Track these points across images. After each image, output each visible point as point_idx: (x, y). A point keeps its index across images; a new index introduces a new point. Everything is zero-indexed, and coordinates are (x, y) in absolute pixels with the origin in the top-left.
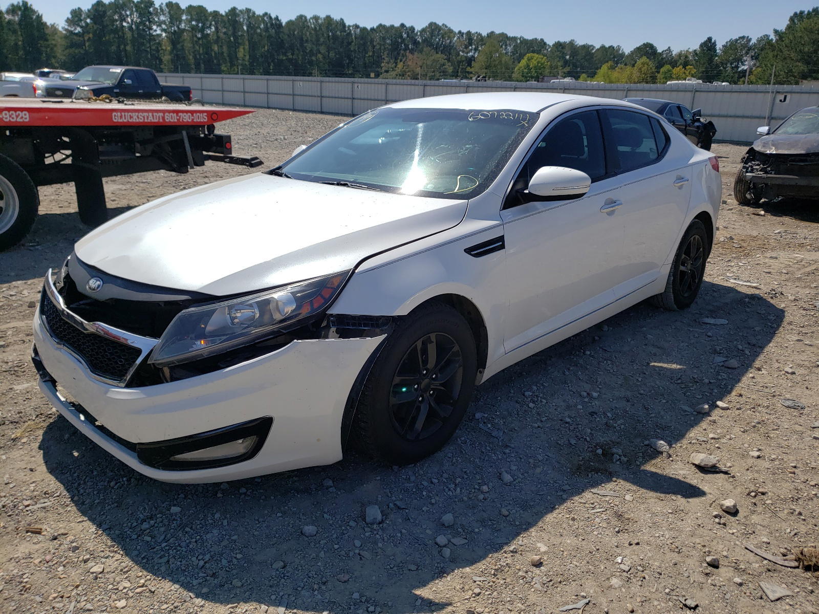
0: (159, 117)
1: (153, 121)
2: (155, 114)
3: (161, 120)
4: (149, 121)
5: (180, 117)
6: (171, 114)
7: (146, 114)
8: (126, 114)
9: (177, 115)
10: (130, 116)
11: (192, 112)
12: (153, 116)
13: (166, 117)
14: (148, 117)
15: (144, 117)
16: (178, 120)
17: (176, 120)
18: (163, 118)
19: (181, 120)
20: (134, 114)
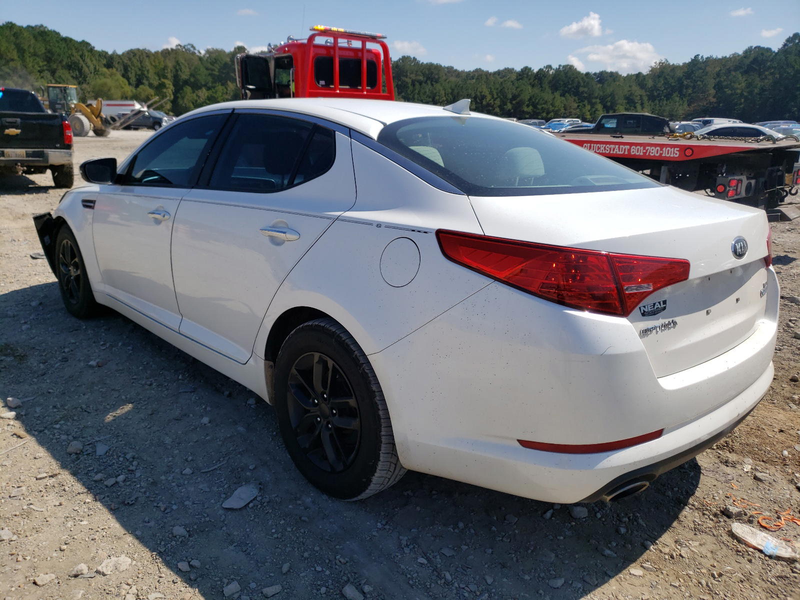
0: (625, 149)
1: (618, 153)
2: (621, 146)
3: (626, 153)
4: (615, 152)
5: (647, 151)
6: (638, 147)
7: (612, 146)
8: (595, 145)
9: (644, 149)
10: (598, 147)
11: (662, 146)
12: (619, 148)
13: (632, 150)
14: (614, 150)
15: (610, 149)
16: (645, 153)
17: (642, 154)
18: (629, 150)
19: (647, 154)
20: (602, 145)
